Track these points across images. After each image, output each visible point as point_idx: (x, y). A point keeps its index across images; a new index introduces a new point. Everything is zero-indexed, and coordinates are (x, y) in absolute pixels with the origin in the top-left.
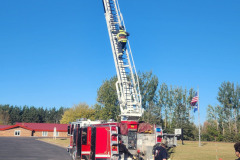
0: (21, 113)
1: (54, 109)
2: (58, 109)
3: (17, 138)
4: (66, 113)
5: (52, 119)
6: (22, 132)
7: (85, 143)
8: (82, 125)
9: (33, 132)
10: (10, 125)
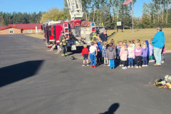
0: (12, 17)
1: (35, 13)
2: (37, 13)
3: (11, 35)
4: (43, 15)
5: (34, 20)
6: (15, 31)
7: (50, 35)
8: (49, 24)
9: (22, 30)
10: (5, 27)
